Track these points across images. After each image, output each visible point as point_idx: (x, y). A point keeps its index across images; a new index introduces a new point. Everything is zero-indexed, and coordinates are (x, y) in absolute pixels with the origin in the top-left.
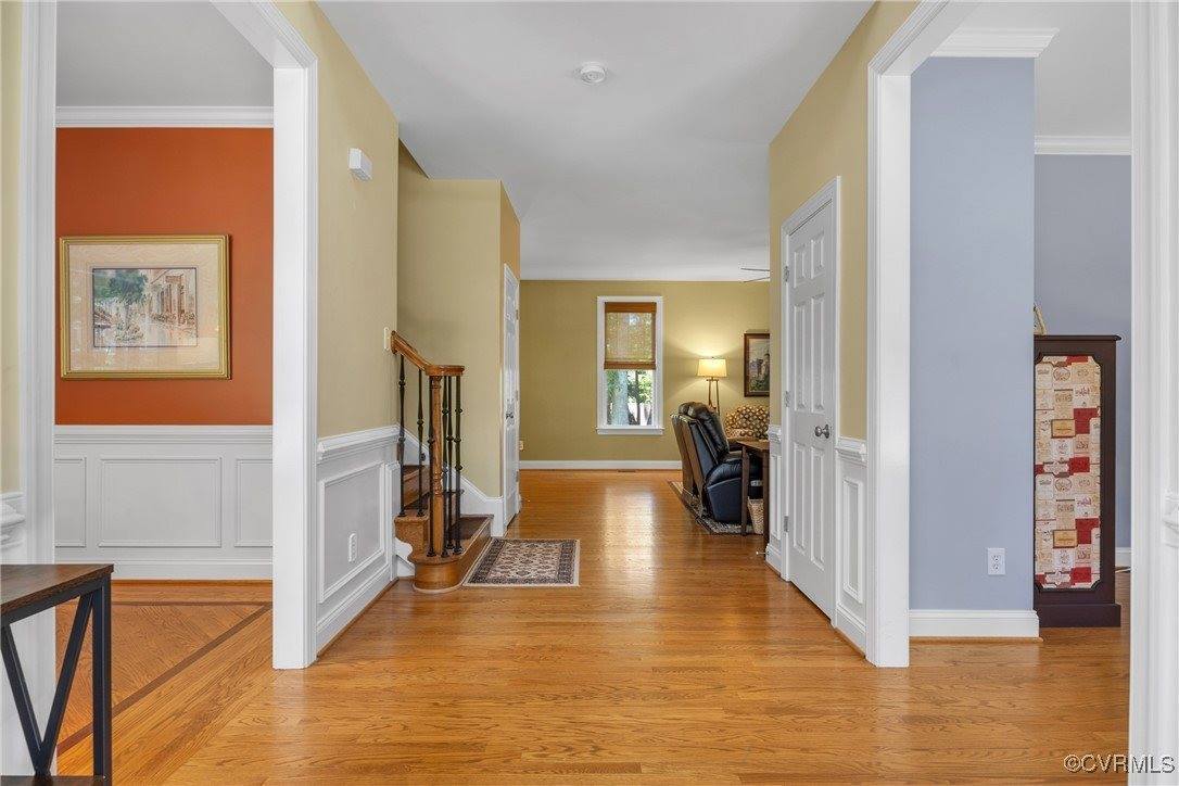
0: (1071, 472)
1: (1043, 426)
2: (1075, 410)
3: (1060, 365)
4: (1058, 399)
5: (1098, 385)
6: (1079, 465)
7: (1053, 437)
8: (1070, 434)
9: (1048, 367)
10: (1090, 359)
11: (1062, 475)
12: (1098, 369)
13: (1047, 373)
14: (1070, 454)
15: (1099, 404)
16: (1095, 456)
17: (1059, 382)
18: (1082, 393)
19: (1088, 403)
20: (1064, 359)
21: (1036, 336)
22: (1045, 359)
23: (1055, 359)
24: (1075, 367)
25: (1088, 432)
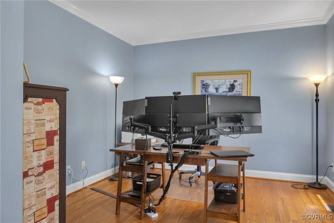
0: (44, 172)
1: (28, 145)
2: (46, 131)
3: (38, 104)
4: (37, 126)
5: (58, 116)
6: (48, 166)
7: (34, 151)
8: (44, 148)
9: (31, 105)
10: (54, 100)
11: (40, 174)
12: (58, 107)
13: (30, 109)
14: (43, 160)
15: (58, 126)
16: (56, 159)
17: (38, 115)
18: (50, 121)
19: (53, 127)
20: (40, 100)
21: (24, 84)
22: (30, 99)
23: (36, 100)
24: (47, 105)
25: (53, 144)
